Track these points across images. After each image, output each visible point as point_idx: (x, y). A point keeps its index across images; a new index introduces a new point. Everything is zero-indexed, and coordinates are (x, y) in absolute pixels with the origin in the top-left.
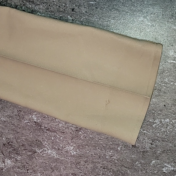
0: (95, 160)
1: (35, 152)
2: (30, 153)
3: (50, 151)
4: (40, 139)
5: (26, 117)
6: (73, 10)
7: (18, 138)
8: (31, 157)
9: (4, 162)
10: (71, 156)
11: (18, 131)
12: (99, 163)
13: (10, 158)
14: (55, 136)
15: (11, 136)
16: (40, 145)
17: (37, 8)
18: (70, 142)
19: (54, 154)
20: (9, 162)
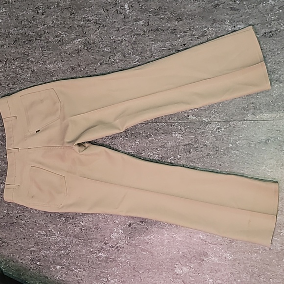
0: (245, 262)
1: (204, 260)
2: (199, 261)
3: (213, 258)
4: (206, 250)
5: (195, 236)
6: (220, 165)
7: (191, 251)
8: (200, 264)
9: (182, 269)
10: (229, 260)
11: (190, 246)
12: (248, 263)
13: (186, 266)
14: (216, 248)
15: (186, 250)
16: (206, 255)
17: (197, 165)
18: (226, 250)
19: (216, 260)
20: (185, 269)
